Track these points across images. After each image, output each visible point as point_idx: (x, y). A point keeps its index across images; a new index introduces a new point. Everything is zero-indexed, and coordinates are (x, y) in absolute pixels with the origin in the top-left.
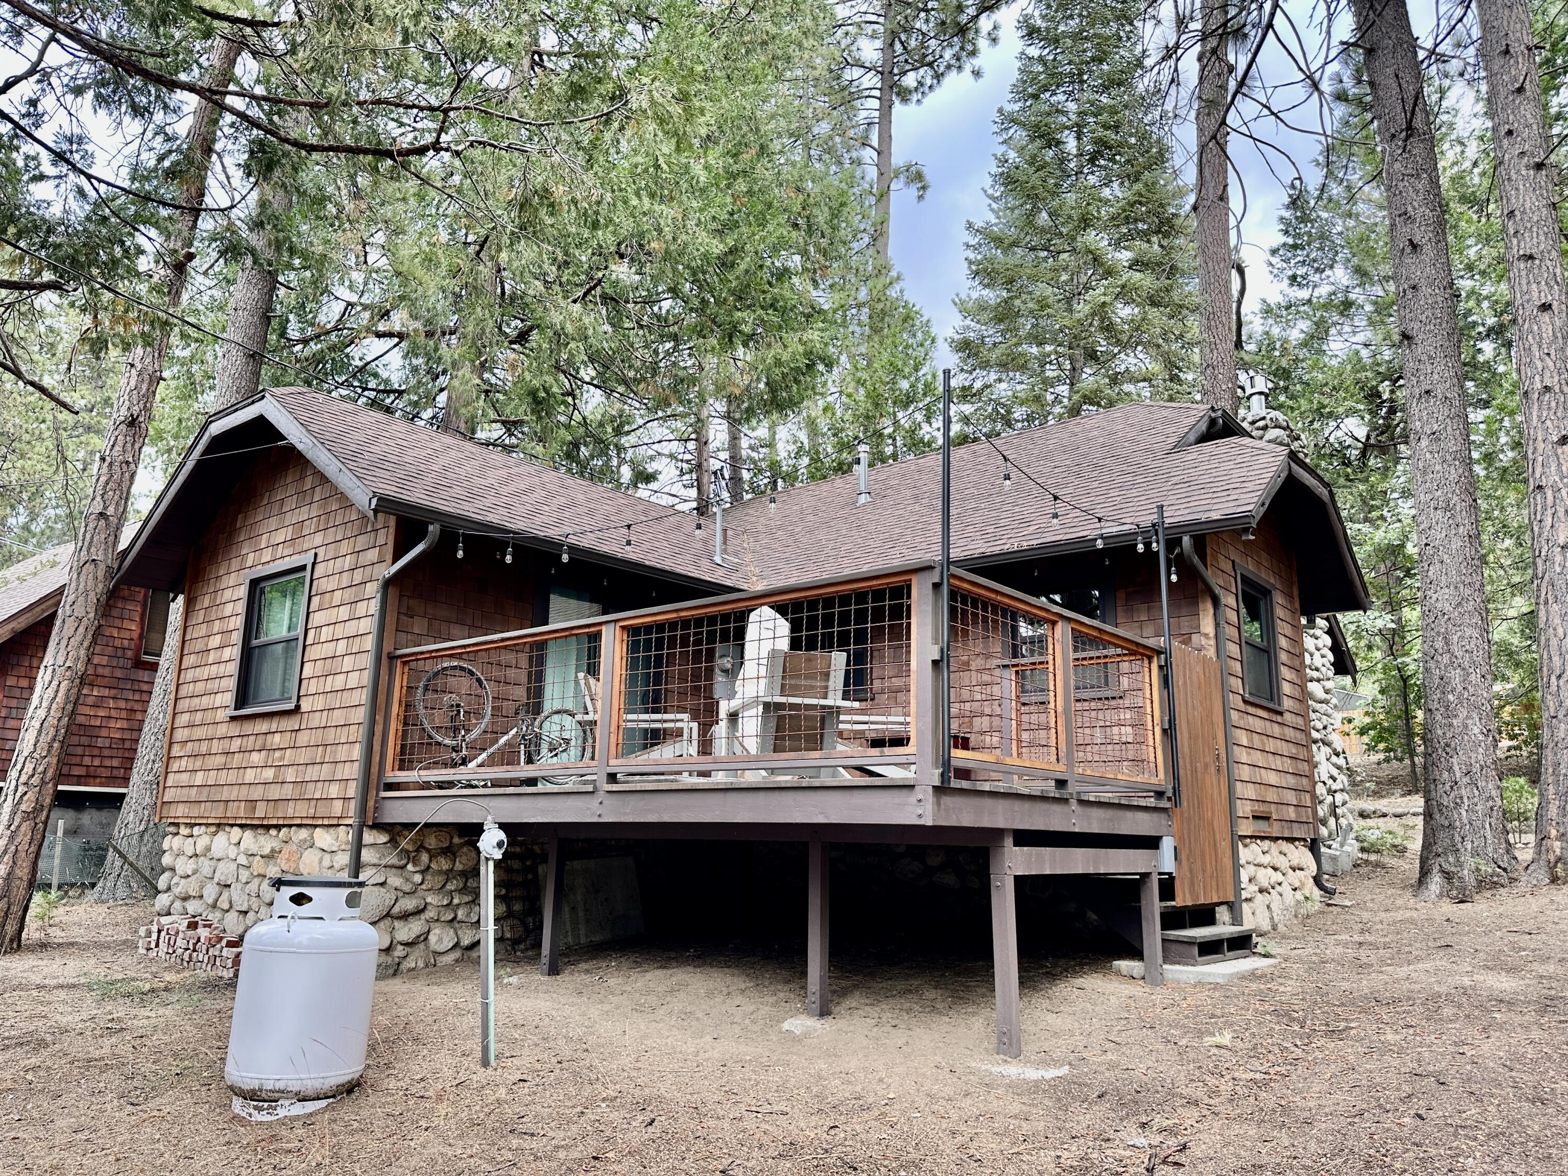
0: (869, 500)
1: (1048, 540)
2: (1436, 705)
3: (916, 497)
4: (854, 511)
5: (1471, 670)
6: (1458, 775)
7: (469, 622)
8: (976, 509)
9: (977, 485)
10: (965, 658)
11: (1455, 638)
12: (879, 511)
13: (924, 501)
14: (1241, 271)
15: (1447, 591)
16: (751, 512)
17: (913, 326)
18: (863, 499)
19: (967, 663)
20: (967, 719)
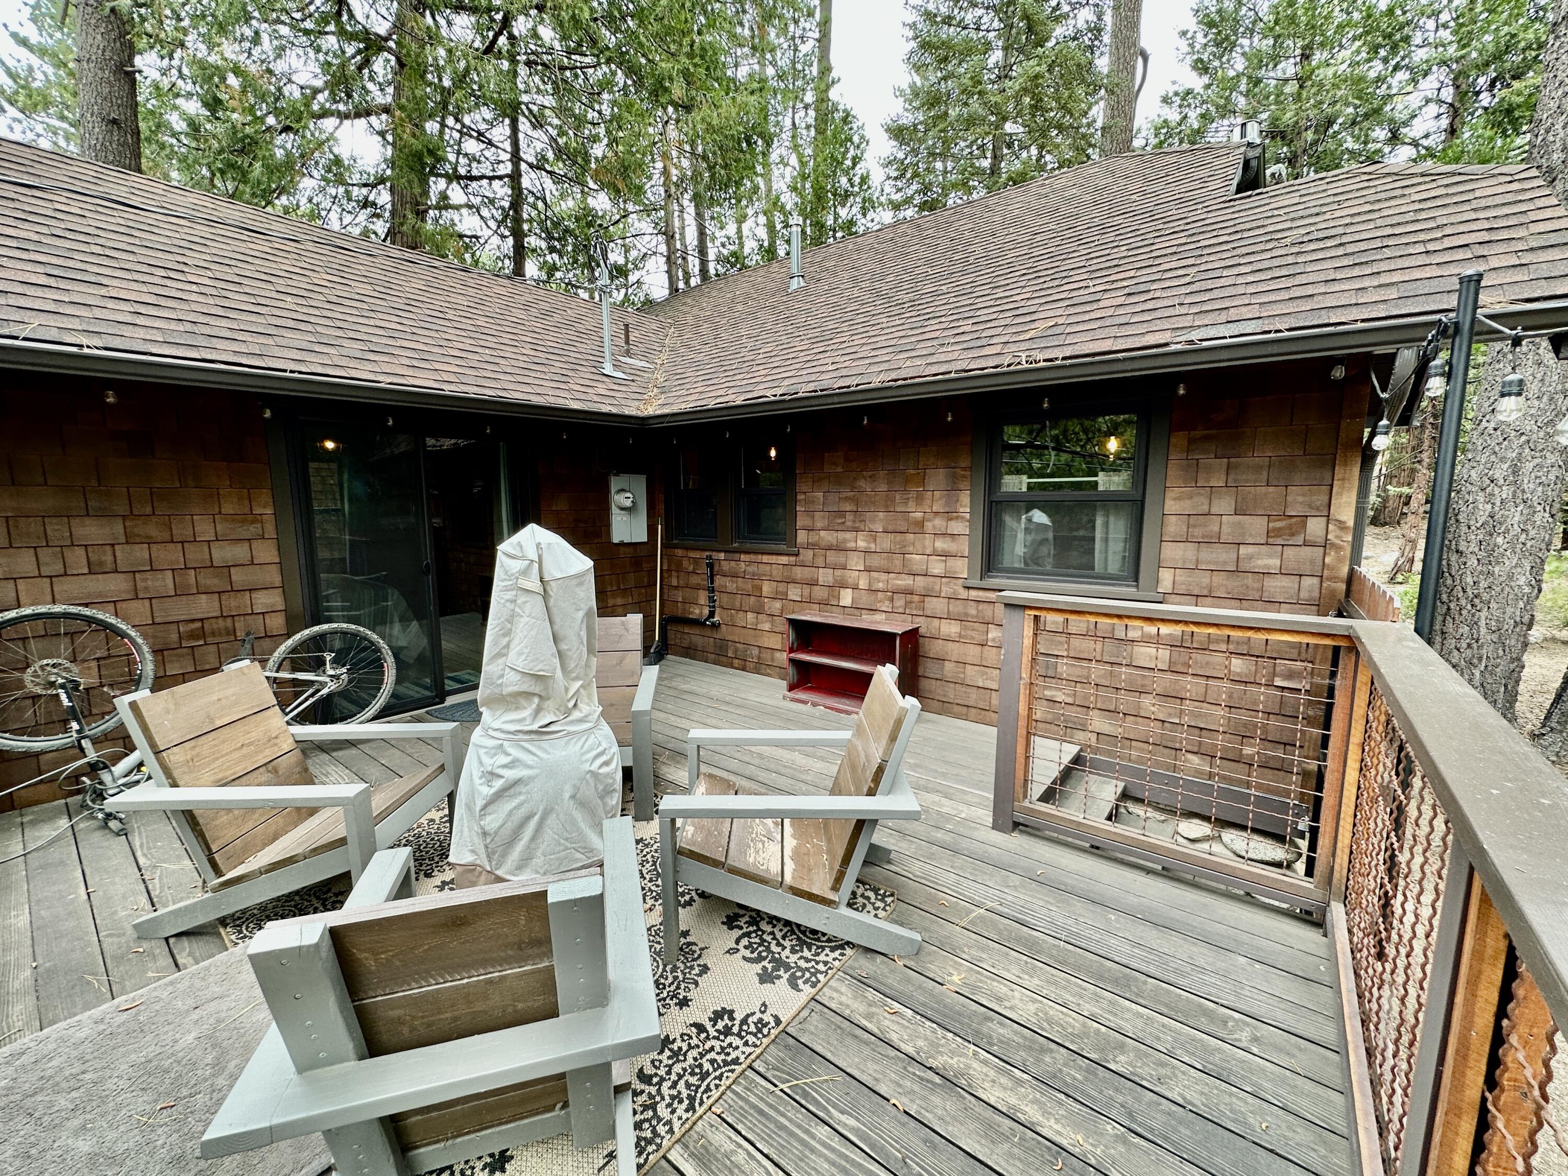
0: (803, 284)
1: (1078, 350)
2: (1473, 547)
3: (854, 279)
4: (785, 299)
5: (1539, 508)
6: (1483, 630)
7: (123, 509)
8: (935, 294)
9: (930, 262)
10: (919, 515)
11: (1530, 466)
12: (812, 298)
13: (863, 285)
14: (1145, 59)
15: (1536, 403)
16: (689, 300)
17: (851, 129)
18: (795, 284)
19: (921, 524)
20: (916, 598)
